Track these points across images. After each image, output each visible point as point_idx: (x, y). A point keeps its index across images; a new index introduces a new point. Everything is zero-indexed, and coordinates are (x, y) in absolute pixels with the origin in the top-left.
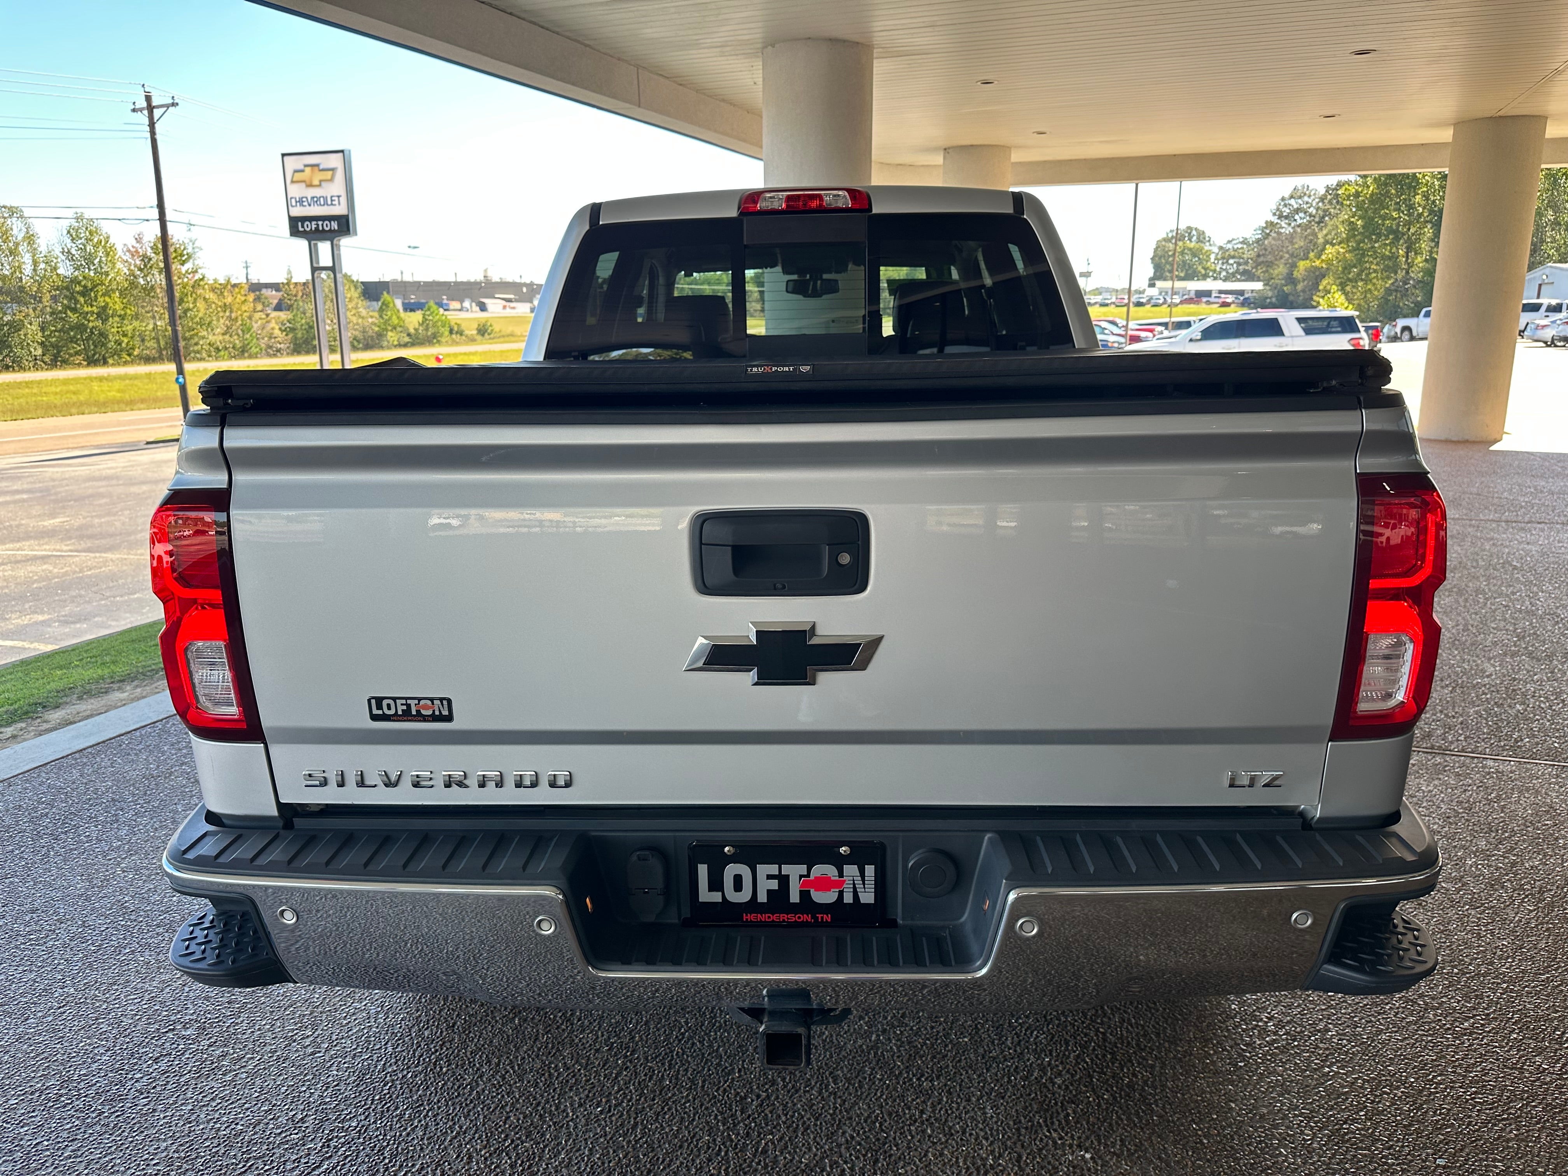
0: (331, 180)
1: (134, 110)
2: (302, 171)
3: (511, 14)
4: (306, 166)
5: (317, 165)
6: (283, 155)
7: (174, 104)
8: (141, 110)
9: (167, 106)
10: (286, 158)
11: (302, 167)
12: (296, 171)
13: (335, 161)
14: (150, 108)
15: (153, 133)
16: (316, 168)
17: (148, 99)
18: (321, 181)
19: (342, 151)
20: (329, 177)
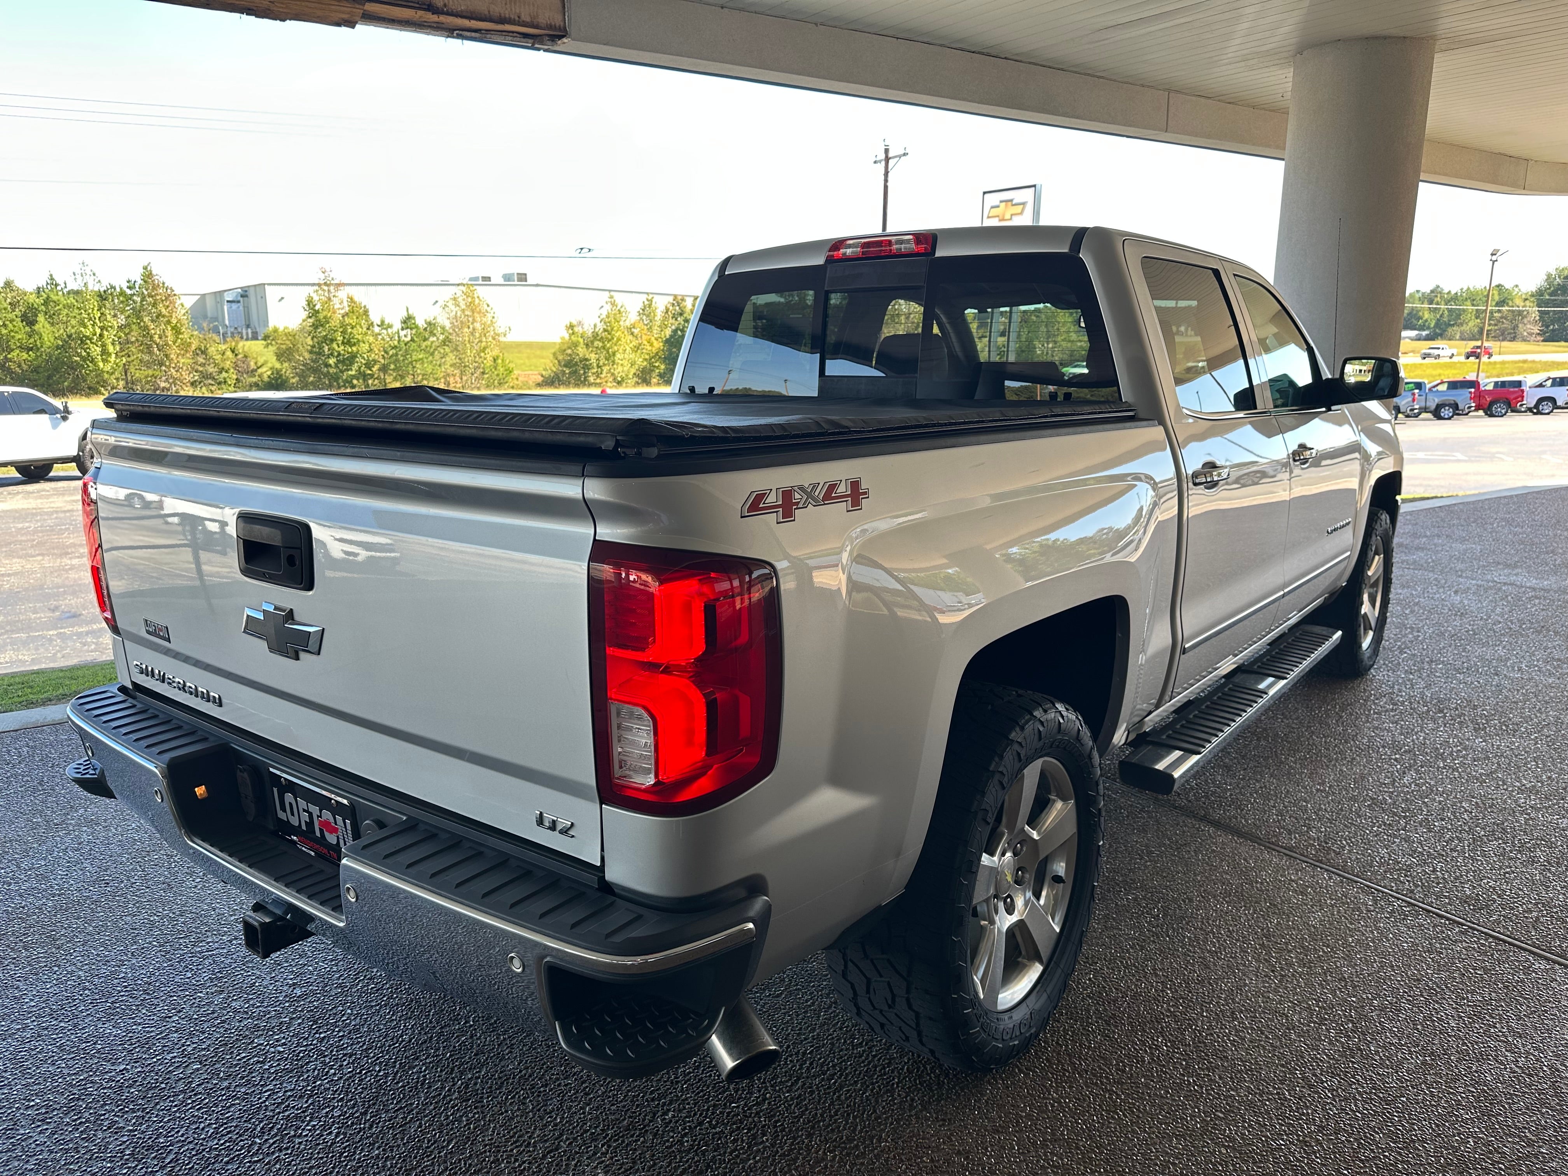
0: (1021, 213)
1: (875, 162)
2: (998, 207)
3: (1006, 58)
4: (1001, 202)
5: (1011, 201)
6: (985, 193)
7: (905, 154)
8: (880, 161)
9: (900, 156)
10: (986, 195)
11: (997, 203)
12: (992, 207)
13: (1027, 195)
14: (887, 159)
15: (886, 181)
16: (1010, 203)
17: (887, 151)
18: (1012, 215)
19: (1034, 186)
20: (1019, 211)
